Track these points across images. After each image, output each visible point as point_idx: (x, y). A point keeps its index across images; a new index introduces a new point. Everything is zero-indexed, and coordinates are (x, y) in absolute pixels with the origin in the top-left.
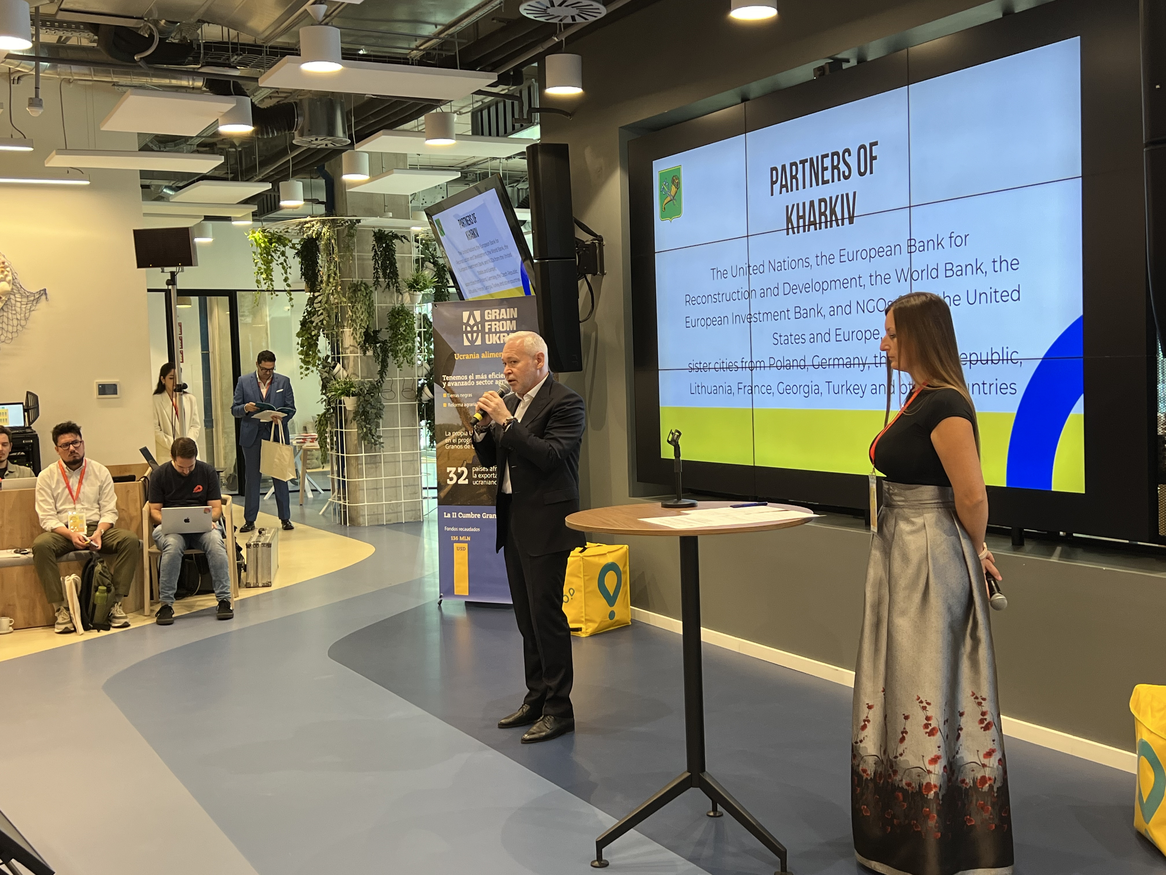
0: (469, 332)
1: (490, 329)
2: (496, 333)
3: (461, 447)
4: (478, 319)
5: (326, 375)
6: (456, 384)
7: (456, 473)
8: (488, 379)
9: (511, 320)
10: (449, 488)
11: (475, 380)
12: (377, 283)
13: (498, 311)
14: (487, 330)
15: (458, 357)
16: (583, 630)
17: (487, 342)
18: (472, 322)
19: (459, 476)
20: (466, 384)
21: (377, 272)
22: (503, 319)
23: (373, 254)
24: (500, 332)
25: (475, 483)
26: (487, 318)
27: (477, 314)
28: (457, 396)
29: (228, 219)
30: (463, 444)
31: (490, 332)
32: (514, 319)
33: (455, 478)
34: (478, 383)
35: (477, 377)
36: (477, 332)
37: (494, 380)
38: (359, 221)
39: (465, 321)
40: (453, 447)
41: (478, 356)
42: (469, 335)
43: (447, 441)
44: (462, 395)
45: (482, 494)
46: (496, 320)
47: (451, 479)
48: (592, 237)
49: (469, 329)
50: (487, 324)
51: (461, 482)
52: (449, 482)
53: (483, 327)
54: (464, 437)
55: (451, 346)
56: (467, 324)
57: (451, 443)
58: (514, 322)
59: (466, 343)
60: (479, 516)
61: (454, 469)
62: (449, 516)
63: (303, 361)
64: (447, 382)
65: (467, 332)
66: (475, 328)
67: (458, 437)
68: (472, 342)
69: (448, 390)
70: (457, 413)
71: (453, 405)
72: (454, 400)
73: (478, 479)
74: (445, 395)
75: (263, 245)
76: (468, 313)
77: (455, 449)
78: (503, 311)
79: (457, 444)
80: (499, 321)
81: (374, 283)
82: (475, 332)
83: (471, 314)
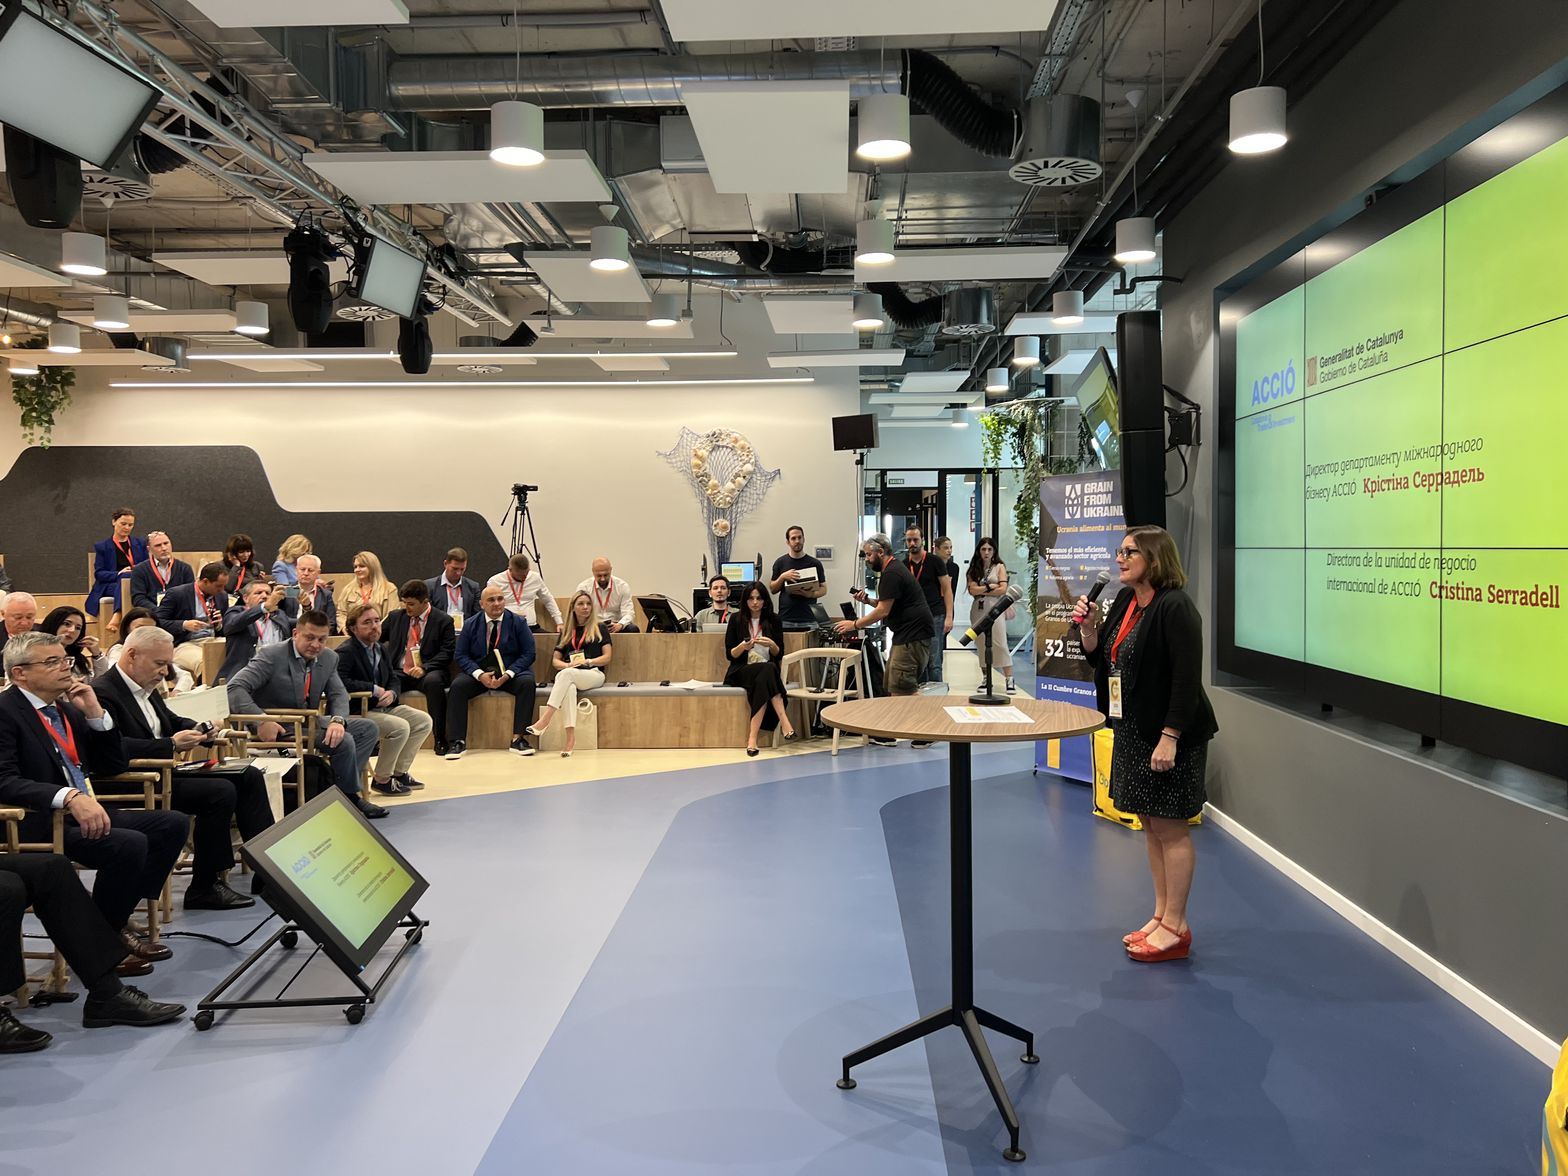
0: (1070, 506)
1: (1088, 502)
2: (1093, 506)
3: (1058, 620)
4: (1079, 493)
6: (1057, 557)
7: (1053, 645)
8: (1084, 553)
9: (1107, 493)
10: (1047, 659)
11: (1073, 554)
12: (1081, 458)
13: (1096, 484)
14: (1085, 504)
15: (1060, 530)
17: (1086, 516)
18: (1073, 496)
19: (1056, 648)
20: (1066, 557)
21: (1082, 448)
22: (1100, 493)
23: (1079, 431)
24: (1097, 506)
25: (1069, 657)
26: (1086, 492)
27: (1078, 487)
28: (1057, 568)
30: (1061, 617)
31: (1088, 506)
32: (1109, 492)
33: (1052, 650)
34: (1076, 557)
35: (1076, 550)
36: (1077, 505)
37: (1090, 553)
39: (1067, 494)
40: (1052, 619)
41: (1076, 530)
42: (1070, 508)
43: (1047, 612)
44: (1062, 568)
45: (1075, 668)
46: (1093, 494)
47: (1049, 651)
48: (1189, 406)
49: (1070, 502)
50: (1086, 497)
51: (1057, 654)
52: (1047, 654)
54: (1061, 610)
55: (1055, 519)
56: (1069, 498)
57: (1050, 616)
58: (1110, 495)
59: (1067, 516)
60: (1071, 690)
61: (1051, 641)
62: (1045, 688)
63: (1019, 532)
64: (1050, 554)
65: (1068, 506)
66: (1076, 502)
67: (1057, 610)
68: (1073, 515)
69: (1051, 563)
70: (1056, 586)
71: (1053, 578)
72: (1055, 573)
73: (1071, 653)
74: (1047, 567)
75: (992, 427)
76: (1070, 486)
77: (1054, 622)
78: (1101, 484)
79: (1055, 616)
80: (1097, 494)
81: (1079, 460)
82: (1075, 505)
83: (1073, 488)
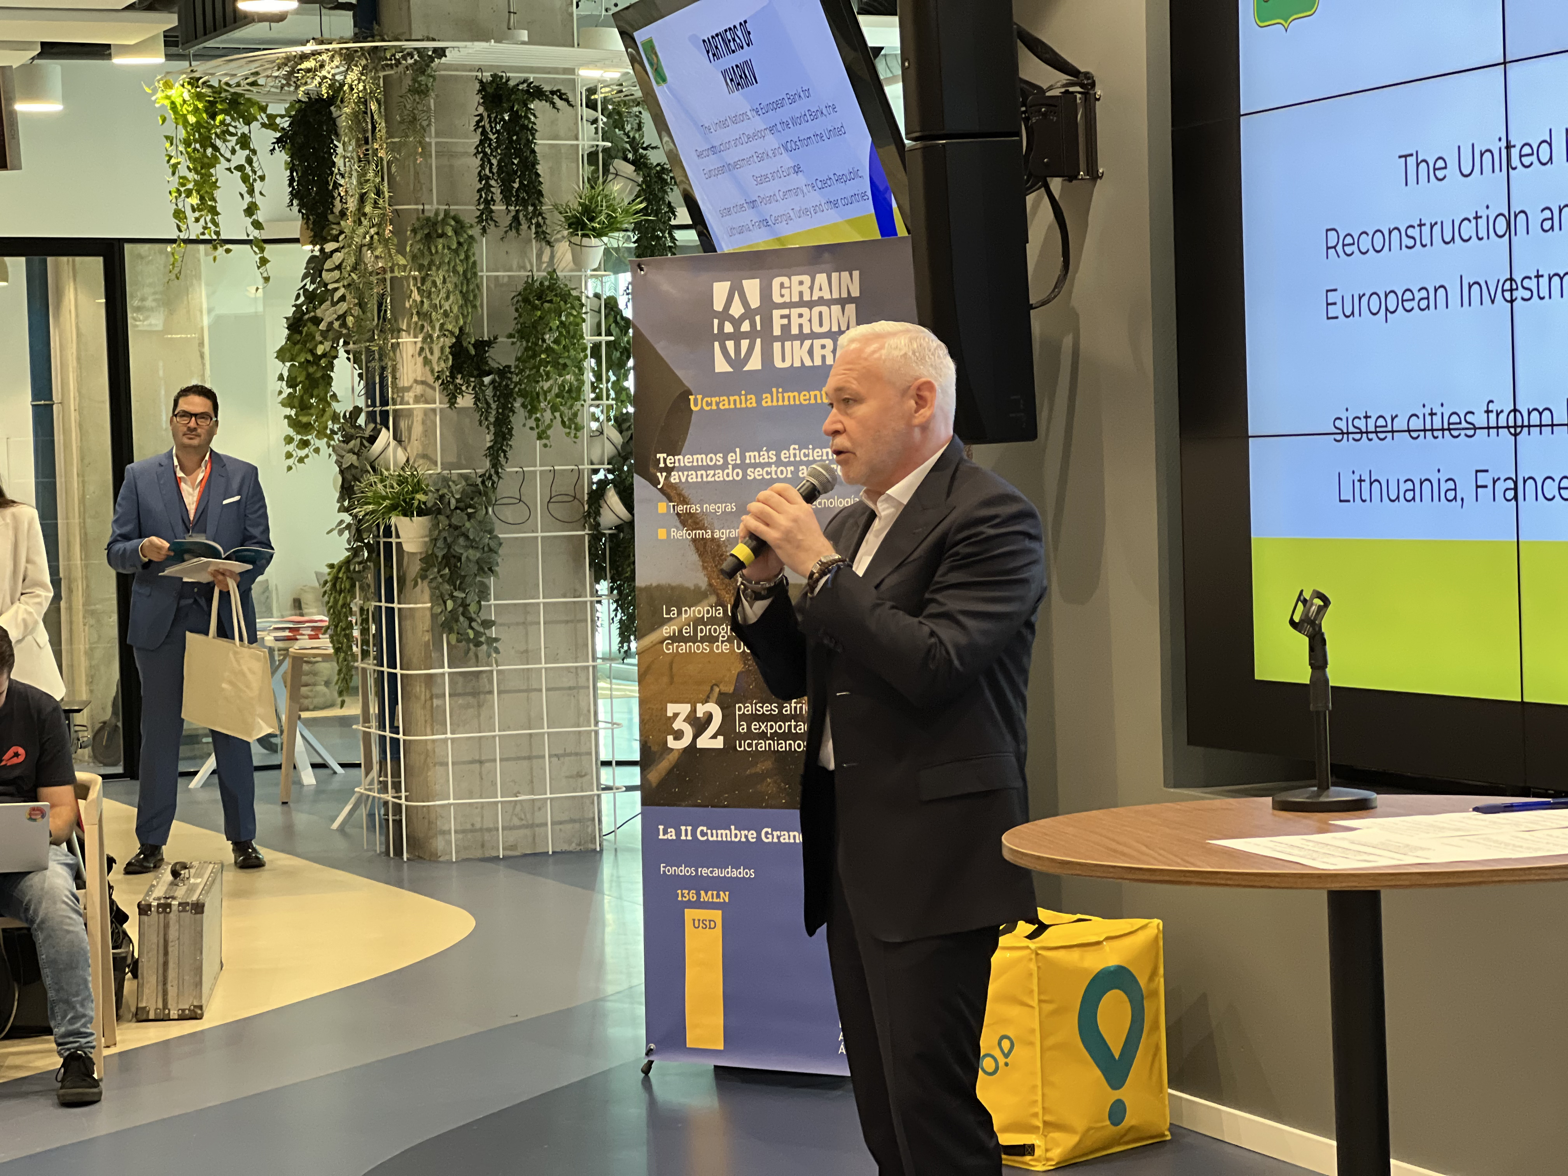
0: (729, 337)
1: (786, 328)
2: (802, 337)
3: (705, 647)
4: (755, 302)
5: (352, 459)
6: (693, 477)
7: (691, 719)
8: (779, 463)
9: (842, 302)
10: (672, 758)
11: (744, 466)
12: (486, 216)
13: (806, 279)
14: (777, 331)
15: (698, 403)
16: (1038, 1152)
17: (778, 364)
18: (737, 310)
19: (700, 725)
20: (720, 476)
21: (488, 187)
22: (821, 301)
23: (476, 139)
24: (813, 336)
25: (742, 746)
26: (777, 299)
27: (752, 287)
28: (695, 508)
29: (101, 51)
30: (712, 639)
31: (786, 335)
32: (850, 299)
33: (689, 732)
34: (753, 474)
35: (751, 456)
36: (751, 335)
37: (797, 464)
38: (441, 53)
39: (718, 306)
40: (683, 648)
41: (752, 402)
42: (730, 345)
43: (667, 630)
44: (710, 508)
45: (762, 777)
46: (801, 304)
47: (679, 735)
48: (1064, 78)
49: (728, 328)
50: (776, 313)
51: (705, 742)
52: (671, 743)
53: (768, 322)
54: (713, 621)
55: (680, 373)
56: (724, 315)
57: (678, 638)
58: (851, 308)
59: (721, 366)
60: (752, 835)
61: (684, 709)
62: (672, 835)
63: (294, 423)
64: (669, 470)
65: (723, 337)
66: (746, 327)
67: (699, 621)
68: (738, 362)
69: (671, 493)
70: (694, 557)
71: (682, 534)
72: (689, 521)
73: (750, 735)
74: (663, 507)
75: (192, 119)
76: (727, 285)
77: (690, 655)
78: (821, 278)
79: (693, 639)
80: (811, 305)
81: (480, 219)
82: (745, 335)
83: (737, 289)
